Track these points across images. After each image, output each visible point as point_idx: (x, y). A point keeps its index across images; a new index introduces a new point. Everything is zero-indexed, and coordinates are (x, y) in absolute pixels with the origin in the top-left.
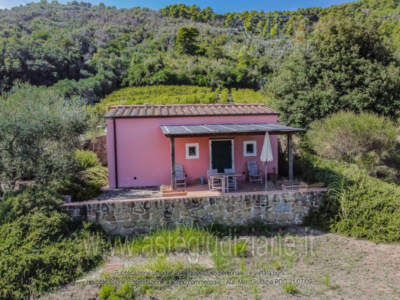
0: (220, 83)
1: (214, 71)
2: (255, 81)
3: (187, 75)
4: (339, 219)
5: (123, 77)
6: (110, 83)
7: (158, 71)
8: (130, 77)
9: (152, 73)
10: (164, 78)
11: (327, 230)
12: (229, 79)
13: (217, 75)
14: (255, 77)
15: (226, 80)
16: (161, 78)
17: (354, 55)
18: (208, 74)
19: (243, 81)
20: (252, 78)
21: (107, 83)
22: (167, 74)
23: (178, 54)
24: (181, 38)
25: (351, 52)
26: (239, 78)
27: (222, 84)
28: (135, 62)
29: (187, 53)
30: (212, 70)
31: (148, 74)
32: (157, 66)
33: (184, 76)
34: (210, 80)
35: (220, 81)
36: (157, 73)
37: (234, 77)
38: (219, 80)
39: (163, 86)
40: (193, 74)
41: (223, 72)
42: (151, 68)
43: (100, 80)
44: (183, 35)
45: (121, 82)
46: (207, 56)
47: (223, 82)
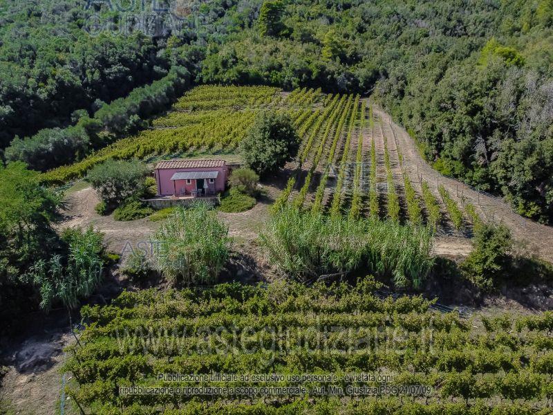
1: (290, 66)
2: (332, 78)
5: (197, 72)
6: (183, 81)
9: (225, 70)
10: (237, 76)
12: (304, 75)
13: (292, 71)
14: (333, 73)
15: (300, 77)
16: (233, 77)
19: (317, 78)
20: (327, 75)
21: (180, 81)
22: (240, 72)
23: (260, 37)
27: (296, 82)
32: (230, 61)
34: (284, 77)
35: (295, 78)
36: (229, 70)
37: (310, 73)
40: (266, 71)
41: (298, 68)
42: (224, 64)
43: (173, 80)
45: (195, 79)
46: (293, 39)
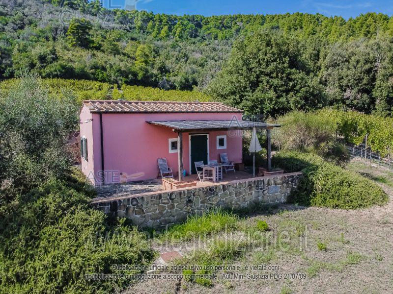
0: (121, 80)
1: (114, 67)
2: (155, 80)
3: (86, 69)
4: (315, 195)
5: (6, 66)
7: (51, 63)
8: (14, 67)
9: (45, 64)
10: (59, 71)
11: (309, 205)
12: (130, 76)
13: (118, 71)
14: (156, 76)
15: (127, 77)
16: (55, 71)
17: (286, 65)
18: (108, 69)
19: (143, 79)
20: (152, 77)
22: (63, 67)
23: (70, 46)
24: (73, 29)
25: (283, 63)
26: (140, 75)
27: (123, 81)
28: (19, 50)
29: (80, 45)
30: (111, 66)
31: (39, 65)
32: (50, 57)
33: (83, 70)
34: (111, 77)
35: (121, 78)
36: (50, 65)
37: (135, 74)
38: (120, 76)
39: (59, 80)
40: (92, 69)
41: (123, 69)
42: (42, 59)
44: (75, 27)
45: (4, 72)
46: (103, 52)
47: (124, 79)
